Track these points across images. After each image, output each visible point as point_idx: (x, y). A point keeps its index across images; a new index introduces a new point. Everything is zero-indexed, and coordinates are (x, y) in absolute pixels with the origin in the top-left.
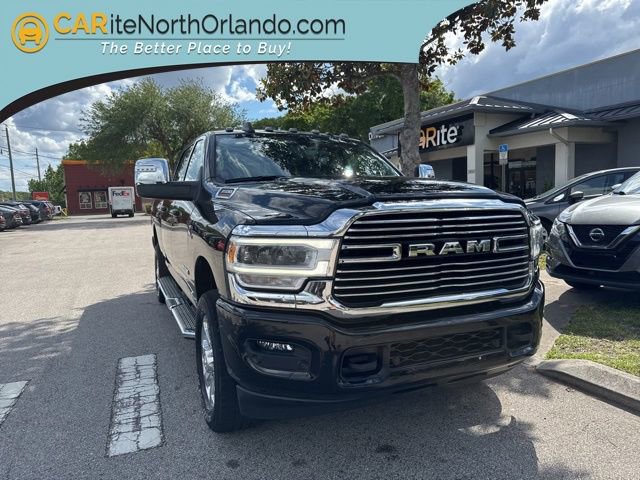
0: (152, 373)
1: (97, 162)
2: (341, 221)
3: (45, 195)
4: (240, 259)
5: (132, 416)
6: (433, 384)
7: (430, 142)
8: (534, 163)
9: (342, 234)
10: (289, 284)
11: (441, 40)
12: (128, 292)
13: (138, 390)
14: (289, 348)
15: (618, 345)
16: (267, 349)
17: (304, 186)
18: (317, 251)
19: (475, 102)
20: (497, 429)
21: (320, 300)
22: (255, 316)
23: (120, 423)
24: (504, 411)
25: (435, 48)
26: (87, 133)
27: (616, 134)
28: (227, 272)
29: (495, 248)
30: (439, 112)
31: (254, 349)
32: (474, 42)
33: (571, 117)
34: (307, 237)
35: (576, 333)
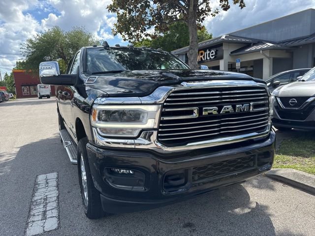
0: (55, 183)
1: (30, 71)
2: (161, 94)
3: (5, 88)
4: (99, 119)
5: (42, 210)
6: (216, 189)
7: (201, 58)
8: (252, 69)
9: (162, 102)
10: (131, 133)
11: (207, 3)
12: (45, 138)
13: (46, 194)
14: (131, 172)
15: (307, 160)
16: (118, 173)
17: (138, 75)
18: (147, 113)
19: (224, 37)
20: (250, 210)
21: (149, 142)
22: (111, 153)
23: (34, 215)
24: (251, 199)
25: (204, 8)
26: (24, 56)
27: (292, 54)
28: (91, 127)
29: (251, 109)
30: (205, 43)
31: (110, 174)
32: (225, 4)
33: (271, 45)
34: (141, 104)
35: (283, 154)
